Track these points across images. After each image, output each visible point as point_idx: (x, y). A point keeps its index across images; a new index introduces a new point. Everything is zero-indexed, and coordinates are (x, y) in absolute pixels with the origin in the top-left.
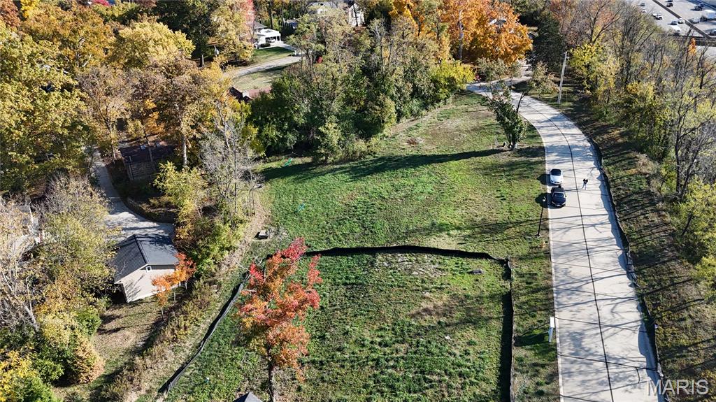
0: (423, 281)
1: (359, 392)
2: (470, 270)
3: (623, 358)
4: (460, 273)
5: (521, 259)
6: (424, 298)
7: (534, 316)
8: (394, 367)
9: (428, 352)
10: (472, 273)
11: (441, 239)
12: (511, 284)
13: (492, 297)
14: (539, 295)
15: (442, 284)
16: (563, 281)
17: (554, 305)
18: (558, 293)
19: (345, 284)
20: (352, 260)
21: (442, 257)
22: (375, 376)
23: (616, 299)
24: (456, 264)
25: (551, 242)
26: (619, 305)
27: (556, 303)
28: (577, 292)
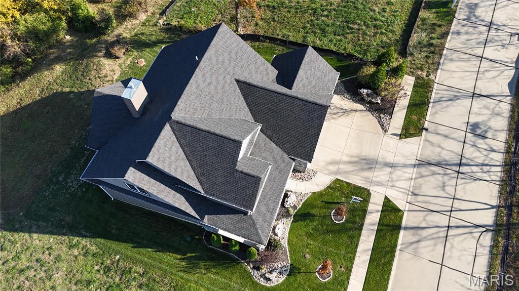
1: (299, 31)
3: (504, 25)
8: (327, 16)
9: (355, 7)
22: (312, 21)
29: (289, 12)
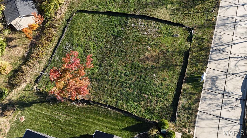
0: (149, 40)
2: (172, 34)
3: (232, 93)
4: (167, 36)
5: (199, 28)
6: (147, 50)
7: (197, 66)
10: (173, 36)
11: (162, 11)
12: (190, 45)
13: (179, 52)
14: (203, 53)
15: (157, 42)
16: (217, 44)
17: (208, 60)
18: (212, 52)
19: (113, 35)
20: (117, 19)
21: (161, 24)
23: (240, 57)
24: (167, 29)
25: (218, 16)
26: (240, 61)
27: (210, 58)
28: (222, 52)
29: (107, 84)
